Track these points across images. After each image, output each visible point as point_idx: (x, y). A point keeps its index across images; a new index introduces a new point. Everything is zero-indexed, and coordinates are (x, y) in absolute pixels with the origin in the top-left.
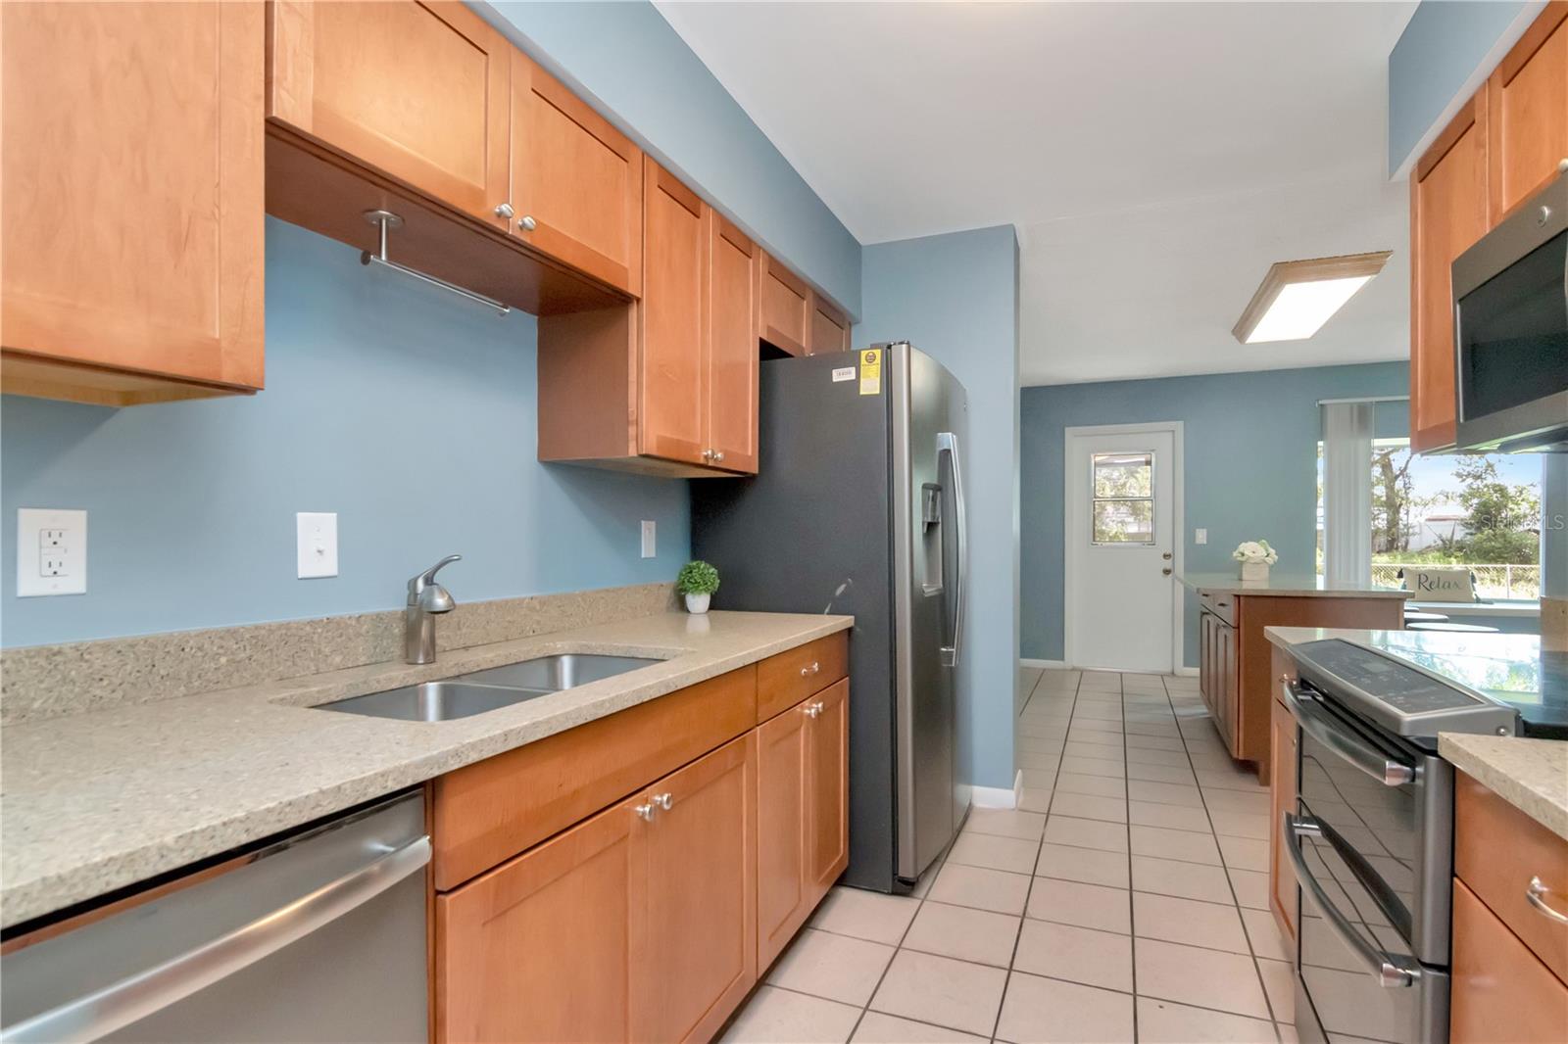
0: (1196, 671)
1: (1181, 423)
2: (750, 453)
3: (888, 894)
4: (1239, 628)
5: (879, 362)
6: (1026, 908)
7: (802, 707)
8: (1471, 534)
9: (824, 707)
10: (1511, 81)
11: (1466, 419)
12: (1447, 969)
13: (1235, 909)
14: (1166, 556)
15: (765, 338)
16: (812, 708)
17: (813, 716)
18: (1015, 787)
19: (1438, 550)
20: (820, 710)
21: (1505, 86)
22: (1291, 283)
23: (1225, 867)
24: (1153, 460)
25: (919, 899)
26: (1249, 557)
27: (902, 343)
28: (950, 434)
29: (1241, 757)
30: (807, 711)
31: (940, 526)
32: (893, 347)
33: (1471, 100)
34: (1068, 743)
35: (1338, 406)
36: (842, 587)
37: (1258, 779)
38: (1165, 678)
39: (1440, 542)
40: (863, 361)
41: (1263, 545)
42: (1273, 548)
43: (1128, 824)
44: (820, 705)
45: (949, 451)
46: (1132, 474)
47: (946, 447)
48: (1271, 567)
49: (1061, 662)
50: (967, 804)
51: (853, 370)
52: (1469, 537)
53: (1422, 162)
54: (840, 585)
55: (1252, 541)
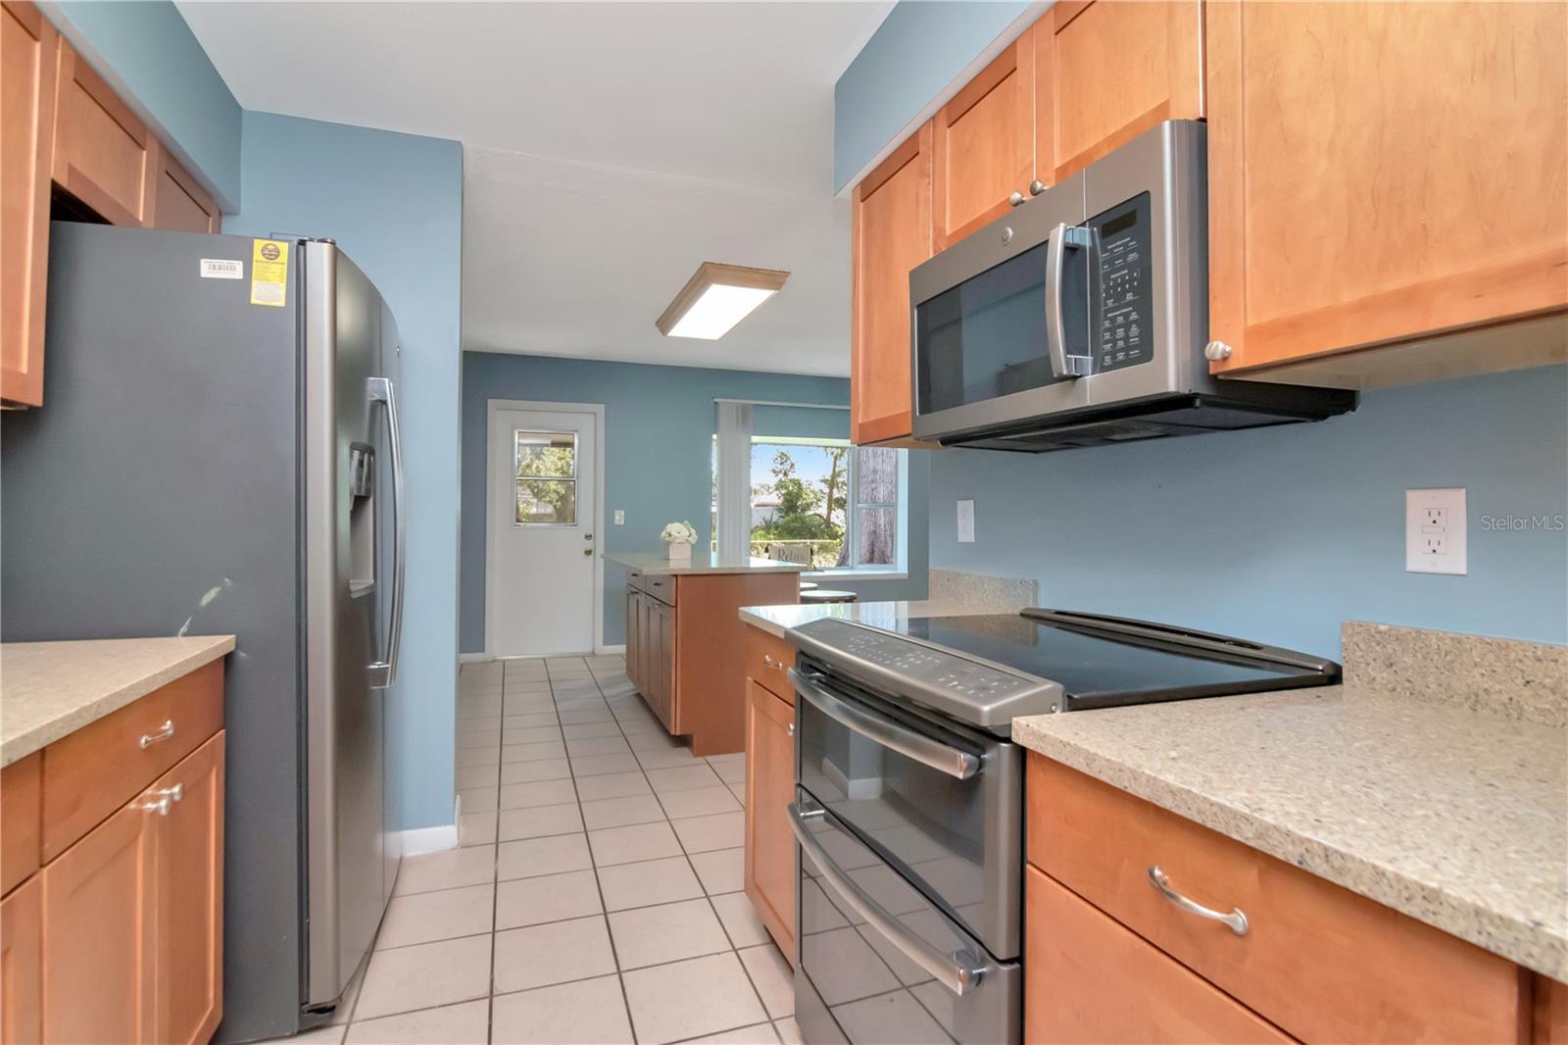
0: (622, 649)
1: (603, 406)
2: (24, 369)
3: (293, 1036)
4: (676, 607)
5: (286, 261)
6: (492, 981)
7: (141, 802)
8: (782, 517)
9: (183, 791)
10: (954, 123)
11: (921, 413)
12: (1020, 959)
13: (706, 900)
14: (588, 537)
15: (64, 182)
16: (160, 800)
17: (164, 812)
18: (456, 820)
19: (763, 529)
20: (177, 798)
21: (949, 126)
22: (716, 283)
23: (686, 854)
24: (576, 442)
25: (342, 1024)
26: (676, 538)
27: (323, 241)
28: (386, 380)
29: (678, 734)
30: (150, 806)
31: (371, 500)
32: (308, 243)
33: (917, 133)
34: (503, 747)
35: (728, 404)
36: (212, 594)
37: (693, 752)
38: (586, 658)
39: (764, 523)
40: (257, 255)
41: (685, 526)
42: (695, 529)
43: (586, 831)
44: (176, 789)
45: (384, 402)
46: (538, 456)
47: (377, 397)
48: (693, 546)
49: (482, 654)
50: (399, 856)
51: (239, 265)
52: (781, 519)
53: (864, 183)
54: (207, 590)
55: (677, 521)
